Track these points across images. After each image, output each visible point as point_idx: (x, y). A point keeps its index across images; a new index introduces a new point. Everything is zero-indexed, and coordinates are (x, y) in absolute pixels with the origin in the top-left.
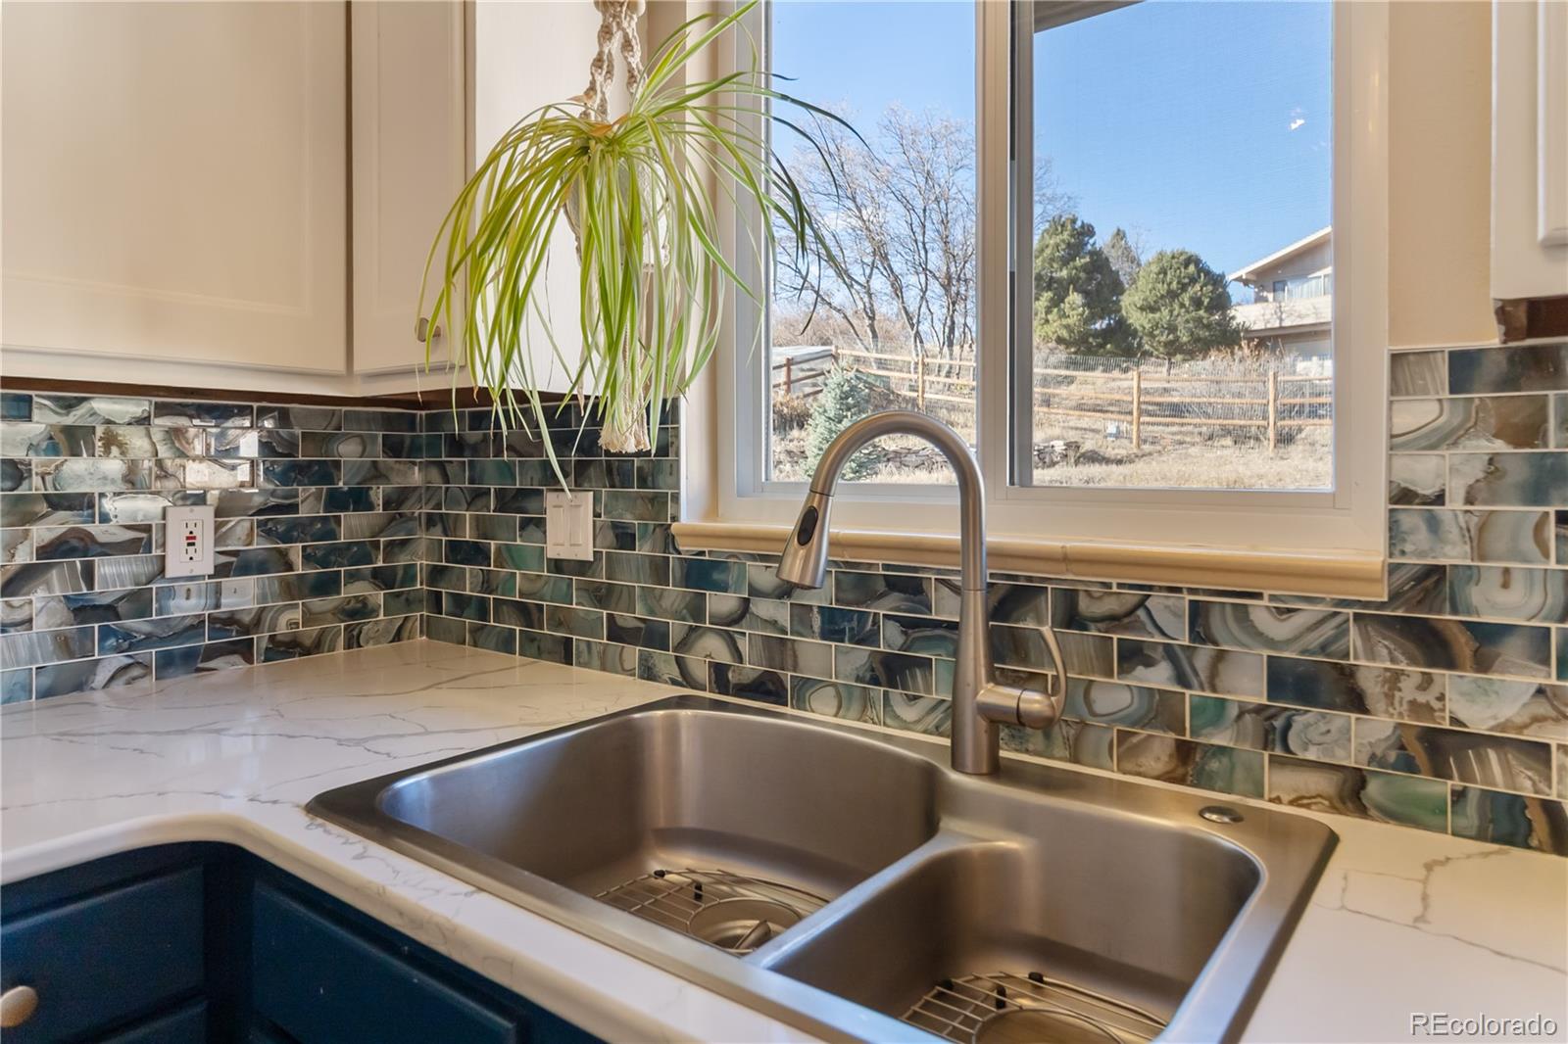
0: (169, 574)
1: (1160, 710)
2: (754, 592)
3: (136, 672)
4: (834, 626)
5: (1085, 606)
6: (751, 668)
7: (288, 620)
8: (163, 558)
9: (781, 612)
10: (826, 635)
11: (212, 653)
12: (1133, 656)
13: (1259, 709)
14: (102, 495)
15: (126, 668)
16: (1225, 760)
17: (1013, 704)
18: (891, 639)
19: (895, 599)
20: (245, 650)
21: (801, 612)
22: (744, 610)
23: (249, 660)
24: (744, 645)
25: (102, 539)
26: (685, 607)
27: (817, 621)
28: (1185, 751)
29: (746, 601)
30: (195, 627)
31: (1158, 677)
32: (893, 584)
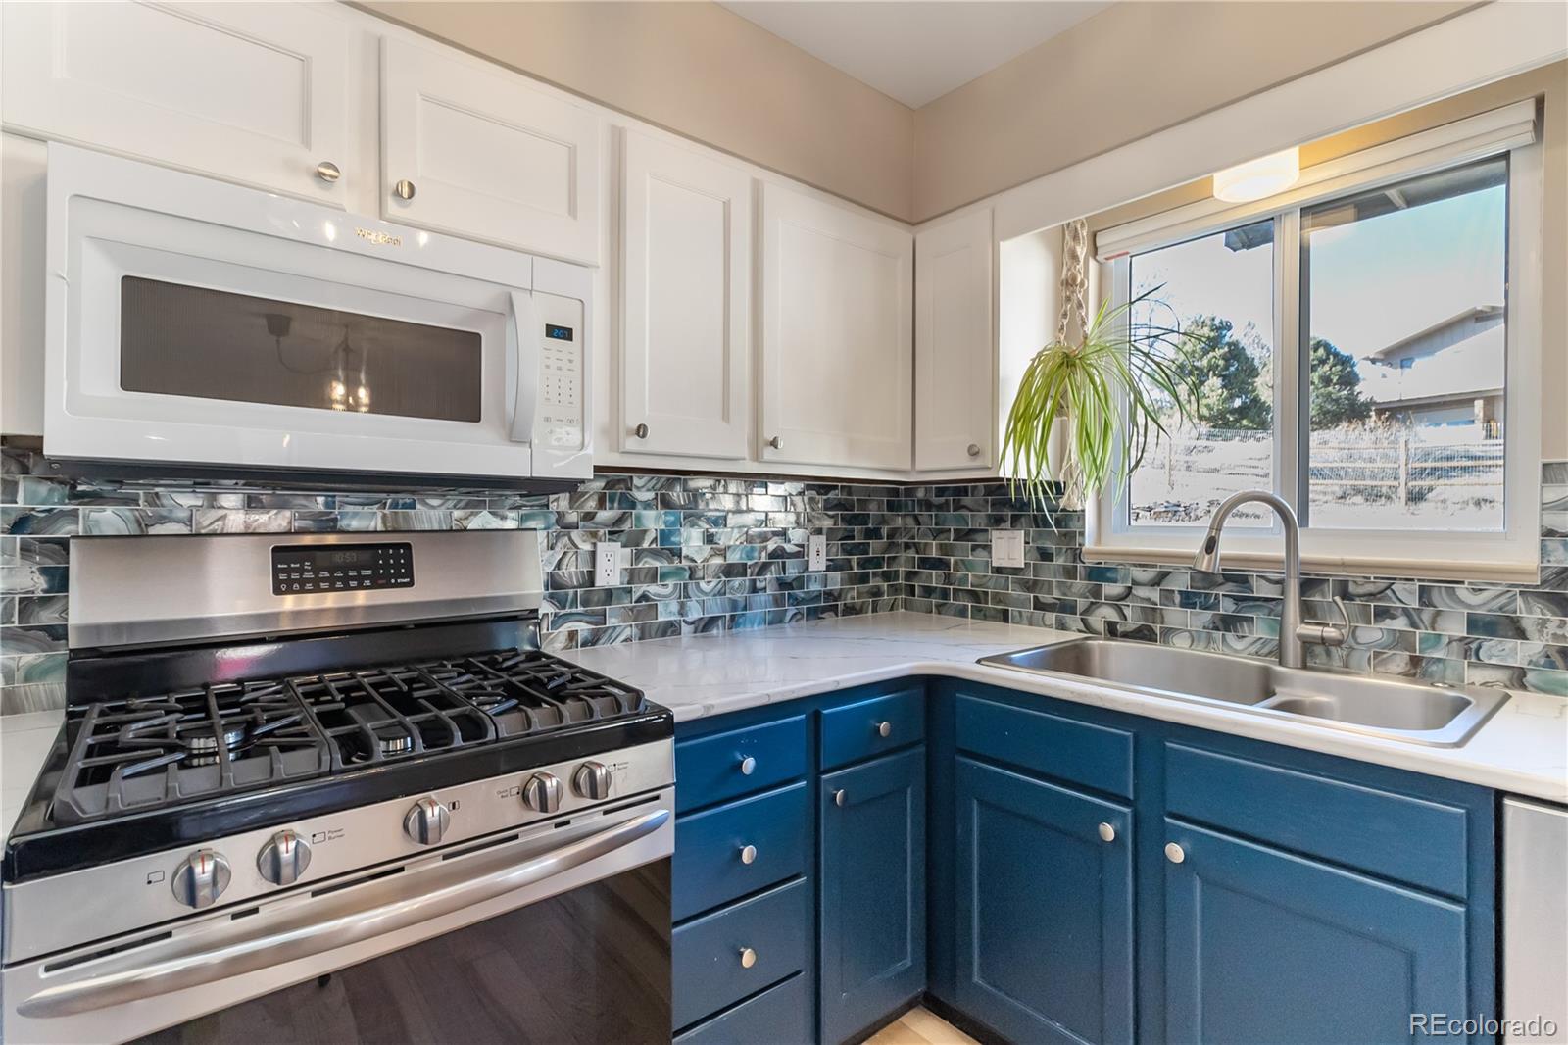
0: (810, 569)
1: (1401, 640)
2: (1135, 583)
3: (799, 616)
4: (1188, 600)
5: (1352, 589)
6: (1132, 623)
7: (852, 597)
8: (808, 561)
9: (1155, 595)
10: (1182, 605)
11: (825, 609)
12: (1383, 613)
13: (1462, 639)
14: (793, 529)
15: (795, 614)
16: (1441, 665)
17: (1319, 634)
18: (1227, 607)
19: (1230, 586)
20: (834, 609)
21: (1167, 595)
22: (1128, 593)
23: (837, 615)
24: (1128, 612)
25: (788, 551)
26: (1089, 592)
27: (1177, 598)
28: (1415, 661)
29: (1130, 588)
30: (817, 598)
31: (1400, 624)
32: (1228, 579)
